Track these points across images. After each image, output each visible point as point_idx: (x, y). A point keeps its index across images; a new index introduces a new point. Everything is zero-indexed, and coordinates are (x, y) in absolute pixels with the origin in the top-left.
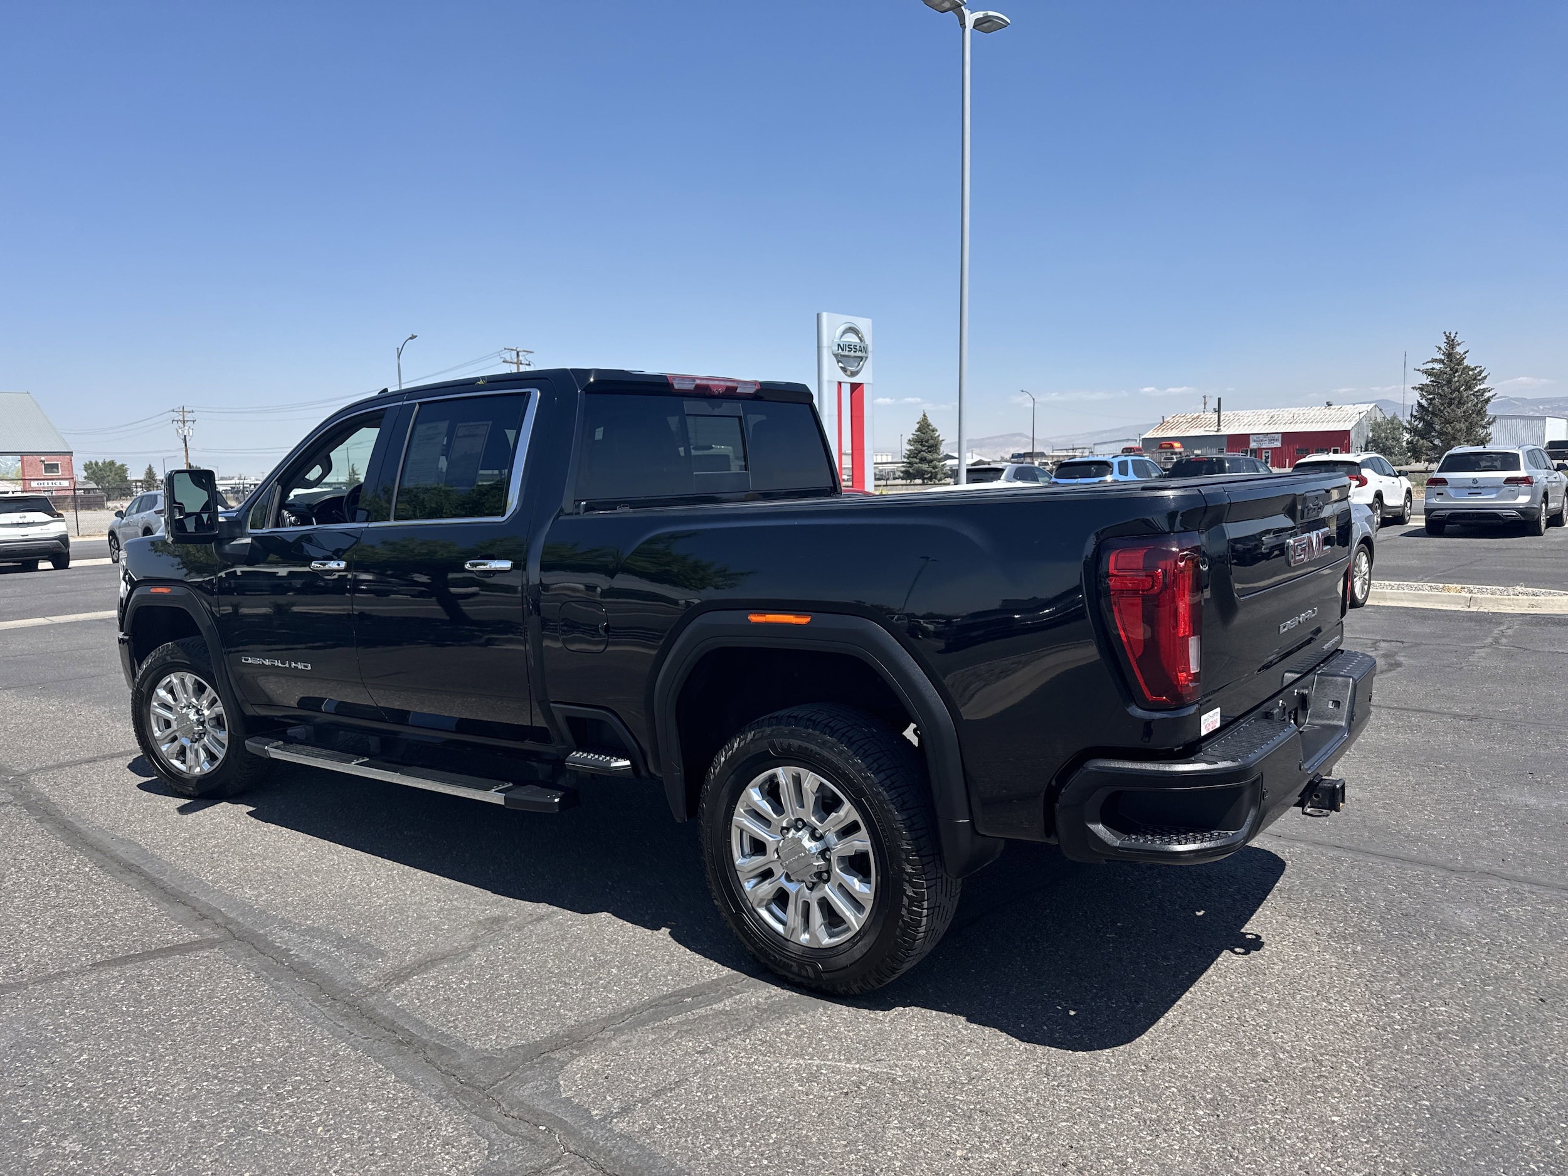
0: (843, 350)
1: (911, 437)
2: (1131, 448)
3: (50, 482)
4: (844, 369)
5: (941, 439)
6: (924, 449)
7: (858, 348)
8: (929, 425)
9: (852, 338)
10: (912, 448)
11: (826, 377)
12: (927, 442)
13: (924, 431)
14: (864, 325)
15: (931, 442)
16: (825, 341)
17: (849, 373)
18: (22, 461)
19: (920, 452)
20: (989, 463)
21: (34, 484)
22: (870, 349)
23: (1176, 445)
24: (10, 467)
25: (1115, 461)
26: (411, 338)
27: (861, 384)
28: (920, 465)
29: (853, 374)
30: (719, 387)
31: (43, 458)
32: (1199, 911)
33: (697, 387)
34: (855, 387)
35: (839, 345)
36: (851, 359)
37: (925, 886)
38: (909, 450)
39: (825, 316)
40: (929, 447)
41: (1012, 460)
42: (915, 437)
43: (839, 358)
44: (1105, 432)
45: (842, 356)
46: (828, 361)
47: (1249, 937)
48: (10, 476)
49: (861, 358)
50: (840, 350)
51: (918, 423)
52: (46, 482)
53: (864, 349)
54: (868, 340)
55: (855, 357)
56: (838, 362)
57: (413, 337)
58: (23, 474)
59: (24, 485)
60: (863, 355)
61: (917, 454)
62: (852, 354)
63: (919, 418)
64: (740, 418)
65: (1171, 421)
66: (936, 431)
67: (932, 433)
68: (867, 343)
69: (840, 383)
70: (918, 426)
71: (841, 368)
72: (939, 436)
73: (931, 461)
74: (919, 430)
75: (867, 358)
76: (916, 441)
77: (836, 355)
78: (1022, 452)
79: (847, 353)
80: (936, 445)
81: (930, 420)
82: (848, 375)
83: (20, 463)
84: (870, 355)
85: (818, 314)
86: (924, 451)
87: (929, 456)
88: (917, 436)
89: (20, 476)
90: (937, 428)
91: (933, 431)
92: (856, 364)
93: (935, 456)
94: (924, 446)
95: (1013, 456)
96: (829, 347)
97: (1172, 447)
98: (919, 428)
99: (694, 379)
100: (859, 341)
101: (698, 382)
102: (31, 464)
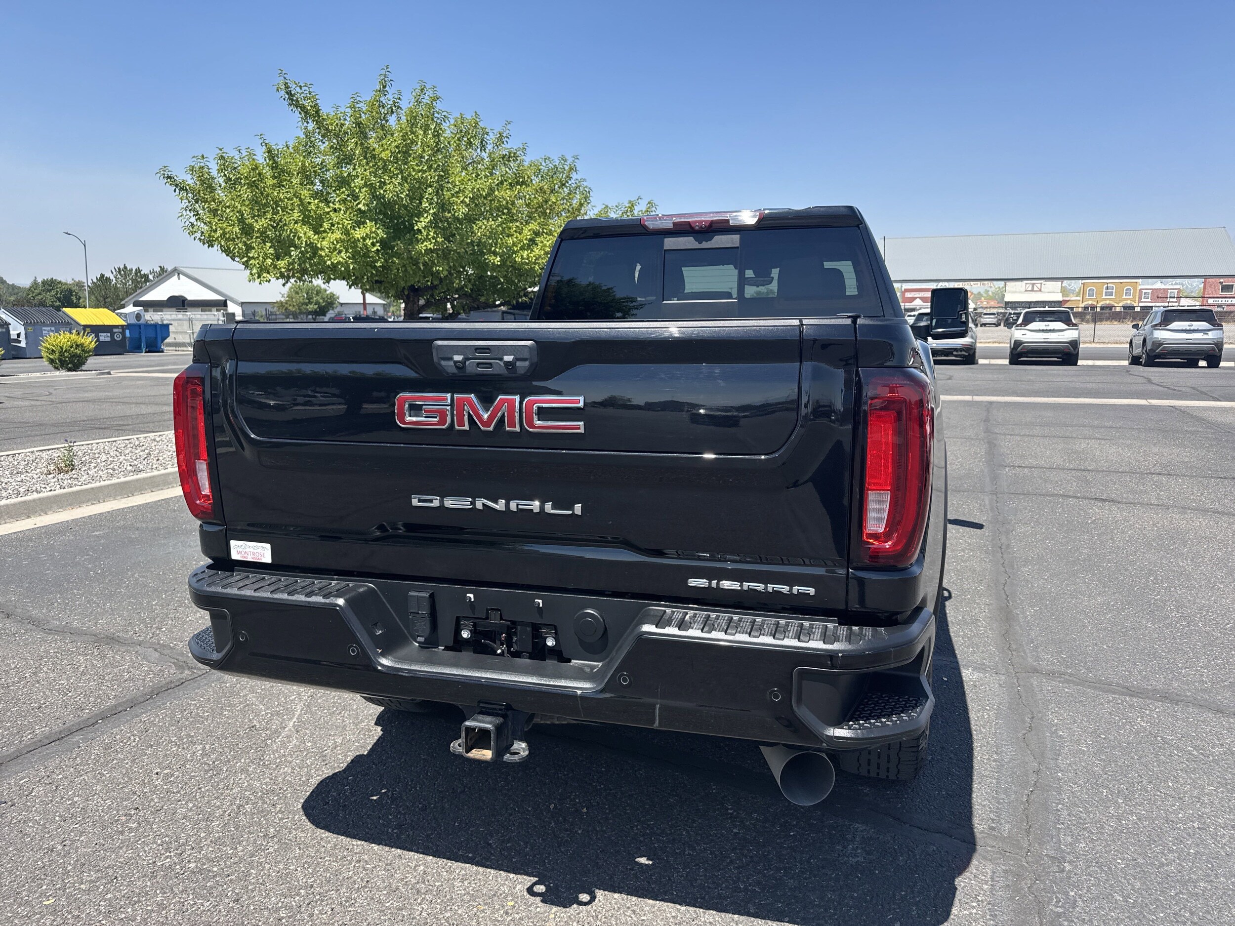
3: (1224, 300)
18: (1205, 283)
21: (1211, 301)
24: (1195, 288)
31: (1222, 280)
48: (1193, 295)
52: (1220, 300)
58: (1204, 293)
59: (1203, 301)
83: (1203, 284)
89: (1201, 295)
102: (1212, 285)
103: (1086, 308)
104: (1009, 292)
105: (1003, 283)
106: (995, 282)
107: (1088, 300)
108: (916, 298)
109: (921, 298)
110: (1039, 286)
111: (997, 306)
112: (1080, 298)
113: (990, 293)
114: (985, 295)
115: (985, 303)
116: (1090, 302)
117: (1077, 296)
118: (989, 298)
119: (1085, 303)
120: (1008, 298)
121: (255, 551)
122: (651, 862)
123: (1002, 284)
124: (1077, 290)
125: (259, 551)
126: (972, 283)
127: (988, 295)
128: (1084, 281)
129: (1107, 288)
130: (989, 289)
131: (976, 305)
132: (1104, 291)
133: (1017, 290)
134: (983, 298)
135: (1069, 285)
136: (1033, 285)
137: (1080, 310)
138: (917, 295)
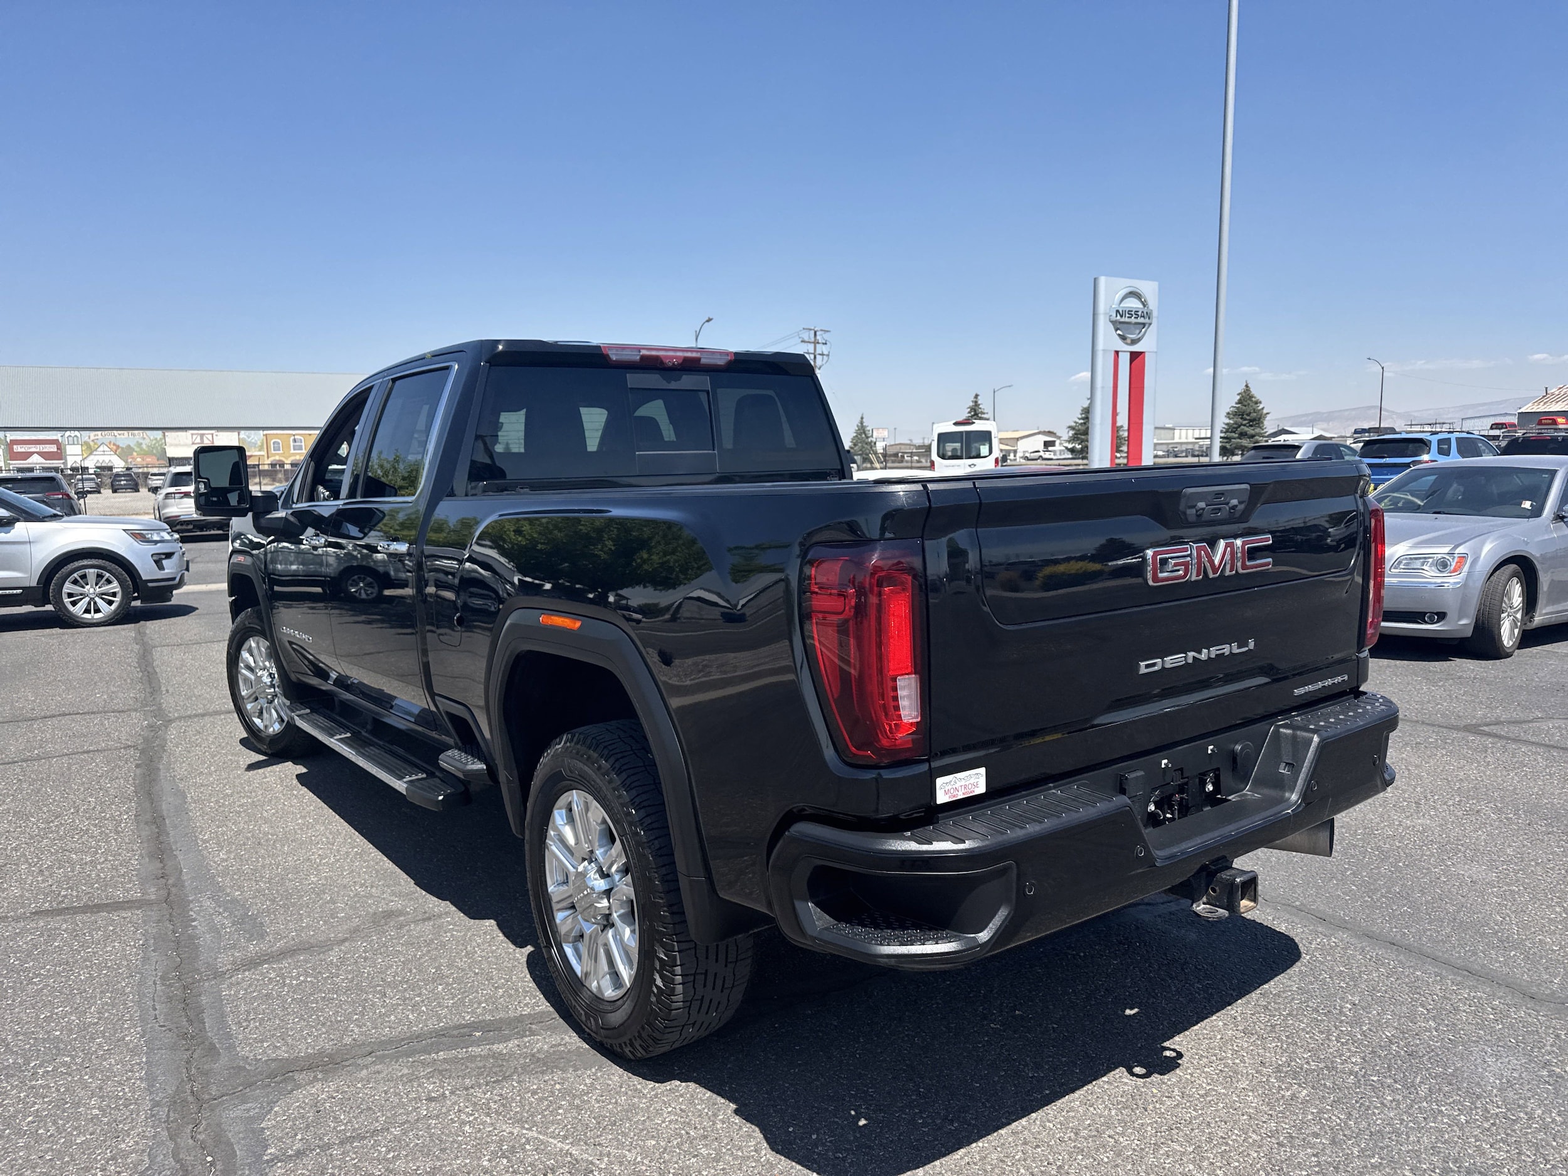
0: (1121, 316)
1: (1228, 410)
2: (1502, 424)
4: (1123, 338)
5: (1265, 411)
6: (1245, 422)
7: (1140, 313)
8: (1252, 397)
9: (1133, 304)
10: (1232, 422)
11: (1100, 345)
12: (1248, 415)
13: (1246, 403)
14: (1149, 289)
15: (1254, 415)
16: (1102, 307)
17: (1129, 341)
19: (1239, 426)
20: (1331, 438)
22: (1155, 314)
23: (1560, 420)
25: (1434, 439)
26: (708, 321)
27: (1141, 353)
28: (1239, 440)
29: (1134, 342)
30: (676, 357)
32: (1132, 1009)
33: (643, 357)
34: (1135, 356)
35: (1118, 311)
36: (1132, 326)
37: (676, 949)
38: (1227, 424)
39: (1103, 281)
40: (1251, 421)
41: (1355, 435)
42: (1234, 409)
43: (1117, 325)
44: (1484, 404)
45: (1121, 323)
46: (1105, 331)
47: (1168, 1053)
49: (1144, 325)
50: (1119, 317)
51: (1239, 394)
53: (1148, 315)
54: (1153, 305)
55: (1136, 323)
56: (1116, 330)
57: (709, 320)
60: (1147, 321)
61: (1237, 428)
62: (1133, 320)
63: (1241, 388)
64: (708, 392)
65: (1557, 393)
66: (1260, 402)
67: (1255, 406)
68: (1151, 308)
69: (1117, 352)
70: (1238, 397)
71: (1119, 335)
72: (1263, 408)
73: (1253, 436)
74: (1240, 402)
75: (1150, 324)
76: (1235, 414)
77: (1114, 323)
78: (1366, 427)
79: (1127, 320)
80: (1260, 419)
81: (1254, 391)
82: (1127, 344)
84: (1154, 321)
85: (1095, 279)
86: (1245, 425)
87: (1250, 431)
88: (1238, 408)
90: (1261, 399)
91: (1257, 403)
92: (1138, 331)
93: (1258, 430)
94: (1245, 420)
95: (1356, 432)
96: (1105, 314)
97: (1555, 422)
98: (1240, 400)
99: (639, 349)
100: (1141, 306)
101: (644, 352)
103: (273, 465)
104: (171, 445)
105: (160, 432)
106: (149, 432)
107: (274, 455)
108: (33, 453)
109: (40, 454)
110: (210, 437)
111: (157, 463)
112: (264, 453)
113: (144, 447)
114: (136, 449)
115: (139, 460)
116: (277, 458)
117: (260, 450)
118: (144, 454)
119: (271, 459)
120: (171, 453)
121: (967, 783)
122: (1136, 1010)
123: (159, 434)
124: (259, 443)
125: (972, 781)
126: (116, 433)
127: (142, 449)
128: (265, 432)
129: (295, 441)
130: (140, 441)
131: (126, 462)
132: (292, 444)
133: (182, 443)
134: (135, 454)
135: (249, 437)
136: (202, 436)
137: (266, 467)
138: (33, 448)
